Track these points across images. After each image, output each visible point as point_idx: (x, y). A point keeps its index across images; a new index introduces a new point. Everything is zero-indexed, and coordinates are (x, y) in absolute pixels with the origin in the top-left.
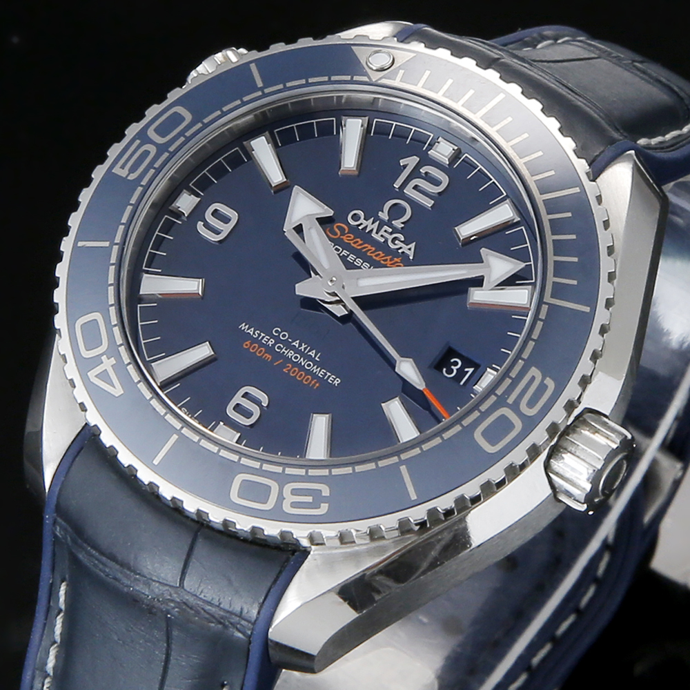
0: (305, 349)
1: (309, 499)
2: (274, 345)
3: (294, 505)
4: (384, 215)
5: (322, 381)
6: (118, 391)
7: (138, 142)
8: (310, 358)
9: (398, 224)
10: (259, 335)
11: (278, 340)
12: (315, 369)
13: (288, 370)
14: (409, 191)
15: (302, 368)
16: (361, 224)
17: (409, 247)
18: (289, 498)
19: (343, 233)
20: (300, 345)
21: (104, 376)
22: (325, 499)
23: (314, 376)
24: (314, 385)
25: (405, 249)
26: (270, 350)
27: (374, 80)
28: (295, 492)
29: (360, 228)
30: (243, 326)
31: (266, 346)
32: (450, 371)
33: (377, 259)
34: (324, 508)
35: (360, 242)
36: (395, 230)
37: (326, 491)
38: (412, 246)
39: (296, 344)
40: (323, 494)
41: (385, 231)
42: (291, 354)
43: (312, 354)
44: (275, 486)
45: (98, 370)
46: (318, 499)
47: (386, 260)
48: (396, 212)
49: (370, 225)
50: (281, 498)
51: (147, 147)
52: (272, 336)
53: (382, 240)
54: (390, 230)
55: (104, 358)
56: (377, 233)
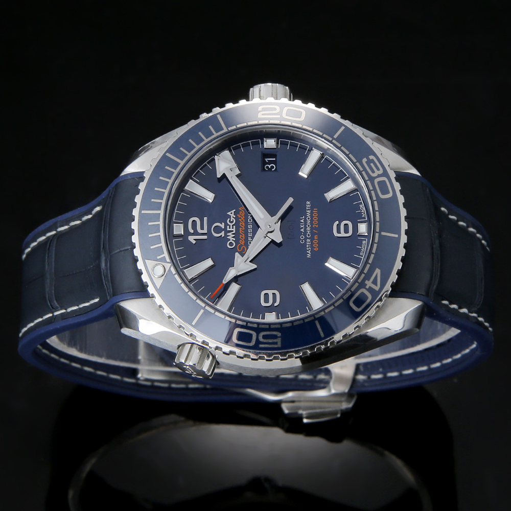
0: (302, 225)
1: (372, 164)
2: (309, 238)
3: (378, 169)
4: (223, 234)
5: (312, 209)
6: (378, 271)
7: (261, 346)
8: (305, 221)
9: (223, 226)
10: (308, 247)
11: (305, 239)
12: (308, 215)
13: (316, 224)
14: (205, 231)
15: (312, 221)
16: (233, 240)
17: (231, 215)
18: (377, 173)
19: (242, 245)
20: (302, 228)
21: (375, 282)
22: (368, 159)
23: (312, 213)
24: (316, 210)
25: (232, 215)
26: (312, 239)
27: (170, 264)
28: (373, 172)
29: (234, 239)
30: (309, 256)
31: (312, 242)
32: (272, 167)
33: (243, 224)
34: (371, 157)
35: (241, 236)
36: (226, 225)
37: (365, 160)
38: (229, 213)
39: (302, 230)
40: (366, 160)
41: (230, 228)
42: (308, 229)
43: (302, 221)
44: (376, 181)
45: (373, 286)
46: (369, 162)
47: (243, 221)
48: (218, 230)
49: (231, 236)
50: (379, 176)
51: (261, 339)
52: (306, 242)
53: (234, 227)
54: (228, 226)
55: (367, 287)
56: (233, 231)
